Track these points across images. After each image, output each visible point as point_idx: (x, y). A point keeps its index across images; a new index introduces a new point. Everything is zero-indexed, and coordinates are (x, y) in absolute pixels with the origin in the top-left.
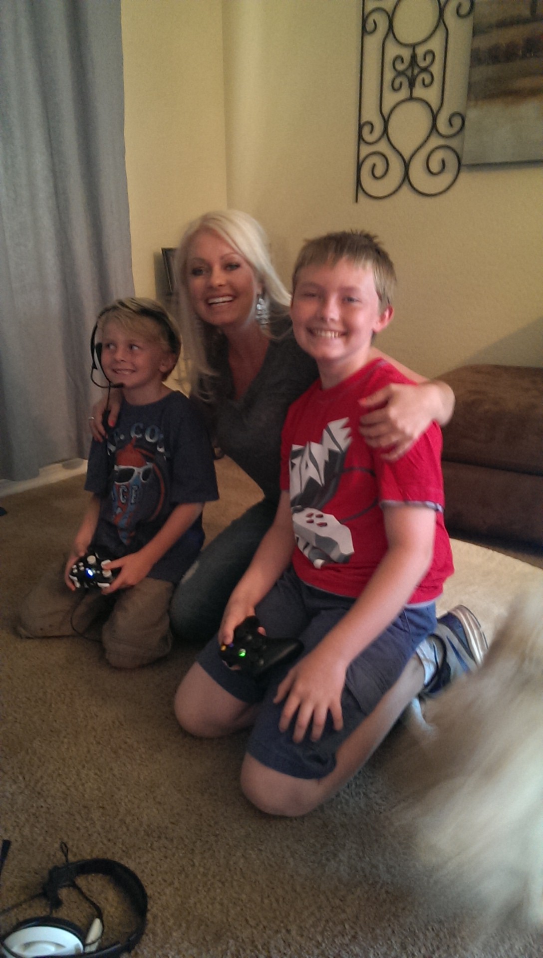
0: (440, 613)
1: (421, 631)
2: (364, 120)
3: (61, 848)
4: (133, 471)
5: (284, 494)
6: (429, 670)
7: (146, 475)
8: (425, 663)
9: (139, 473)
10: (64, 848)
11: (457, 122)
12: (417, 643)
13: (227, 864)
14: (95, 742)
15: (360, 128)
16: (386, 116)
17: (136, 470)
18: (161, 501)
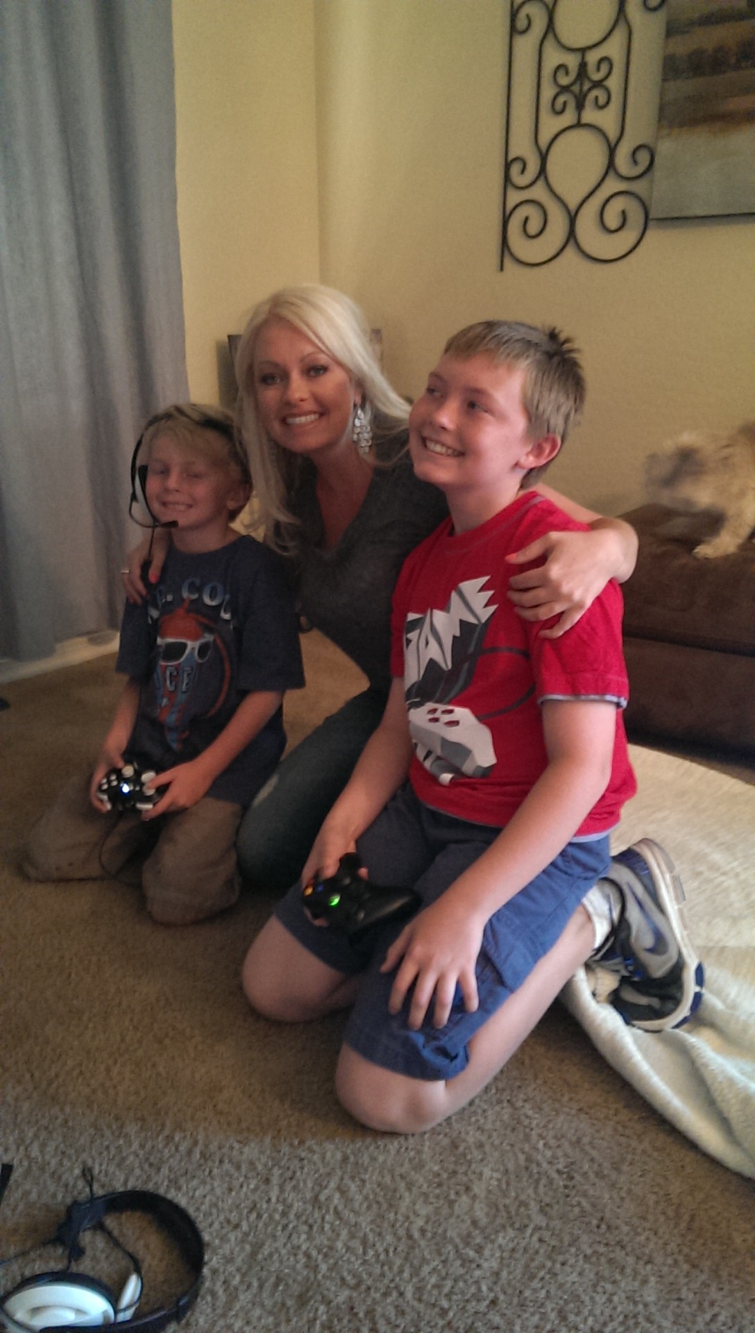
0: (616, 849)
1: (590, 874)
2: (511, 156)
3: (84, 1173)
4: (185, 645)
5: (396, 682)
6: (602, 929)
7: (203, 650)
8: (595, 919)
9: (193, 649)
10: (88, 1175)
11: (644, 158)
12: (585, 891)
13: (316, 1199)
14: (131, 1028)
15: (508, 166)
16: (544, 147)
17: (190, 644)
18: (225, 688)
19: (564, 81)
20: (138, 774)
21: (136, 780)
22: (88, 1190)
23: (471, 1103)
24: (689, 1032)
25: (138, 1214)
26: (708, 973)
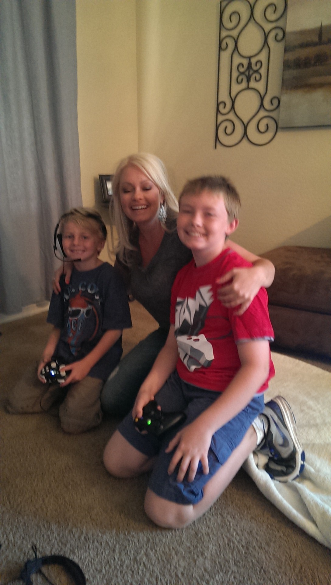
1: (255, 412)
2: (220, 100)
3: (33, 547)
4: (80, 310)
5: (172, 327)
6: (260, 436)
7: (88, 313)
8: (257, 431)
9: (84, 312)
10: (34, 548)
11: (275, 102)
12: (253, 419)
13: (135, 559)
14: (54, 481)
15: (218, 105)
16: (233, 98)
17: (82, 310)
18: (97, 328)
19: (242, 70)
20: (58, 366)
21: (57, 369)
22: (34, 555)
23: (204, 515)
24: (299, 482)
25: (56, 566)
26: (307, 455)
